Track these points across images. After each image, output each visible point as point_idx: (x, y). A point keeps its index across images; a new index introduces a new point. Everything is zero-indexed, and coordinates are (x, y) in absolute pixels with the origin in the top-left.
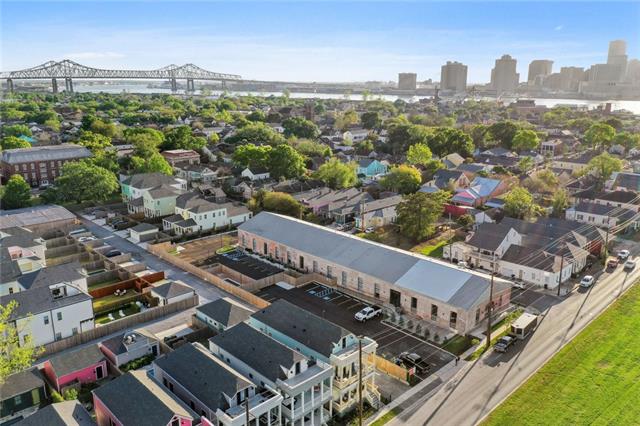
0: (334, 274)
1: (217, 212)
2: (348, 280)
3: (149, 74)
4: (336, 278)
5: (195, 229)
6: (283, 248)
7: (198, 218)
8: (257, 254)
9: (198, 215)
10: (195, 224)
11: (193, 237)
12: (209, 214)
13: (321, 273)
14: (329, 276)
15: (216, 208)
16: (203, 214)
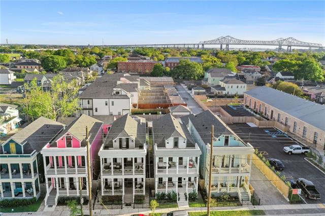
0: (289, 123)
1: (240, 85)
2: (297, 128)
3: (267, 43)
4: (290, 127)
5: (224, 92)
6: (263, 105)
7: (227, 87)
8: (250, 109)
9: (227, 85)
10: (225, 90)
11: (222, 97)
12: (235, 86)
13: (281, 123)
14: (286, 125)
15: (240, 83)
16: (230, 85)
